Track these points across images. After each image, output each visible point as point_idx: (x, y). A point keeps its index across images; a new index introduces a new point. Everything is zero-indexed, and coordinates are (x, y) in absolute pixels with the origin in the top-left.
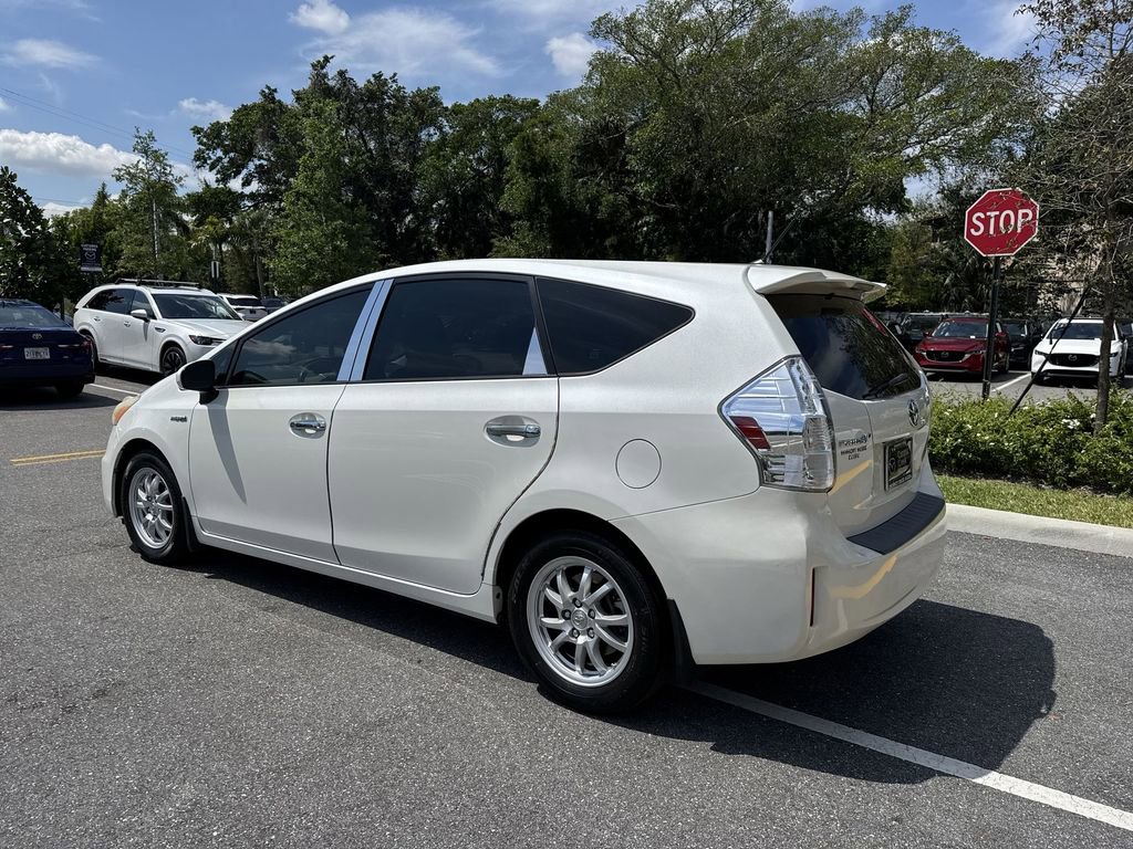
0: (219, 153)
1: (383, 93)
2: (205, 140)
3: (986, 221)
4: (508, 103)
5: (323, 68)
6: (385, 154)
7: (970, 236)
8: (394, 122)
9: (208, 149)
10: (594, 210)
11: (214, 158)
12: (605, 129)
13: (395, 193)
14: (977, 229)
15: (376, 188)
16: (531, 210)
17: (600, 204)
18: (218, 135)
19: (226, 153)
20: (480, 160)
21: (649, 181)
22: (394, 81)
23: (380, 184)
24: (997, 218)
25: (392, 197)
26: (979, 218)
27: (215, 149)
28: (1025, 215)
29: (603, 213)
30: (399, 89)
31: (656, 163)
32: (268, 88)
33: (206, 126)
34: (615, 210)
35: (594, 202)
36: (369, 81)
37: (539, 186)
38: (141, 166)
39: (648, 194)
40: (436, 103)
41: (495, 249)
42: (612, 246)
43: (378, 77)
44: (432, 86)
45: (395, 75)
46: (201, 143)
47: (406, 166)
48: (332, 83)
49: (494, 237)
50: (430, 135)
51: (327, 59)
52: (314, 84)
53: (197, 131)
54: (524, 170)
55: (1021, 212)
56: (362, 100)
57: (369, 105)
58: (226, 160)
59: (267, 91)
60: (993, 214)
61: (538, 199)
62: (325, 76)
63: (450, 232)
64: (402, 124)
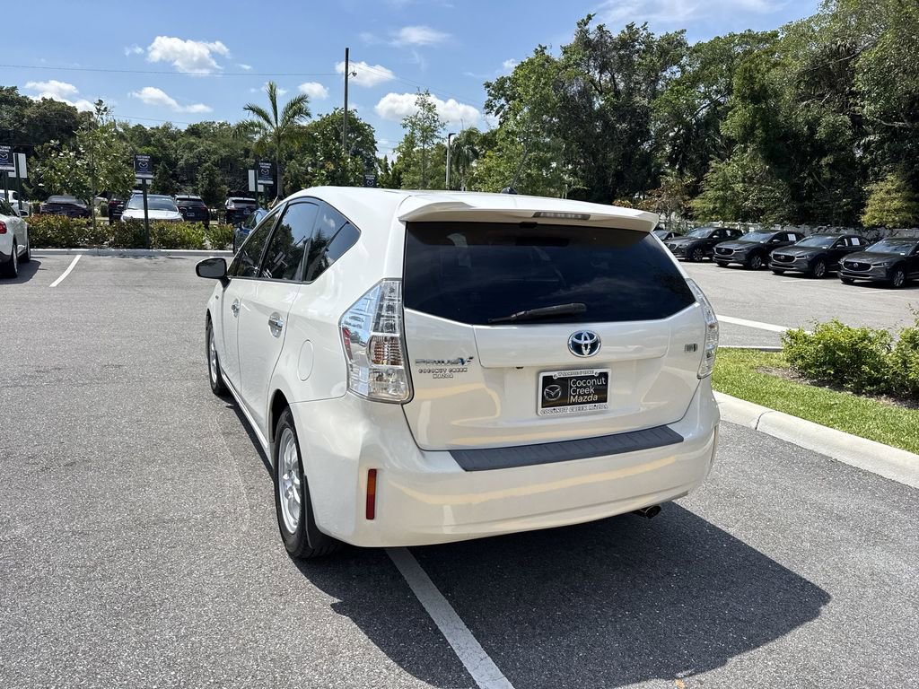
0: (503, 101)
1: (634, 41)
2: (493, 92)
4: (748, 37)
5: (586, 24)
6: (630, 92)
8: (639, 64)
9: (495, 99)
10: (812, 130)
11: (498, 105)
12: (835, 54)
13: (633, 125)
15: (617, 121)
16: (748, 134)
17: (819, 125)
18: (502, 88)
19: (508, 101)
20: (718, 92)
21: (875, 101)
22: (645, 29)
23: (622, 119)
25: (631, 129)
27: (500, 98)
29: (821, 132)
30: (649, 36)
31: (884, 82)
32: (540, 46)
33: (493, 81)
34: (835, 131)
35: (813, 125)
36: (623, 32)
37: (756, 111)
38: (420, 116)
39: (872, 113)
40: (681, 44)
41: (711, 170)
42: (827, 164)
43: (630, 27)
44: (678, 30)
45: (646, 24)
46: (490, 95)
47: (645, 102)
48: (591, 37)
49: (712, 159)
50: (673, 72)
51: (589, 17)
52: (578, 39)
53: (488, 85)
54: (743, 98)
56: (615, 48)
57: (622, 52)
58: (507, 107)
59: (539, 49)
61: (753, 123)
62: (587, 31)
63: (681, 156)
64: (646, 65)
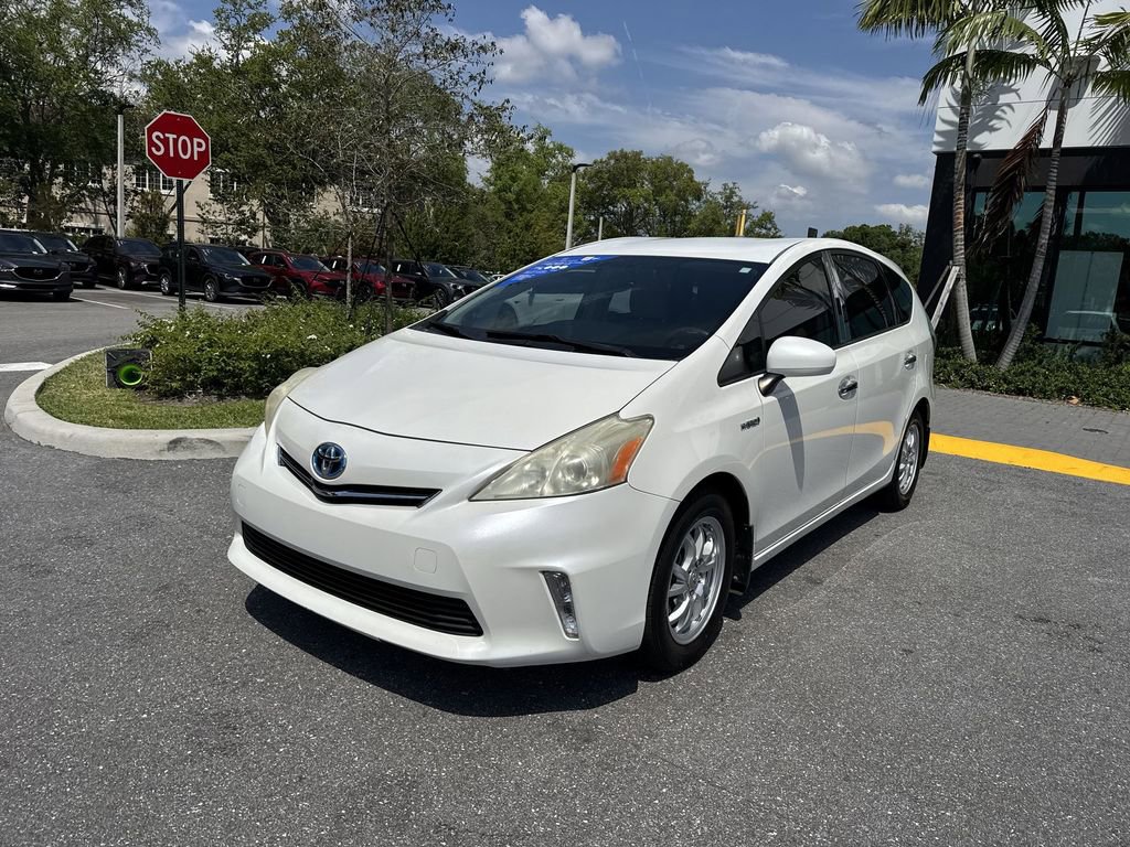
3: (164, 142)
7: (152, 154)
14: (158, 149)
24: (176, 141)
26: (158, 137)
28: (200, 145)
55: (196, 140)
60: (171, 137)
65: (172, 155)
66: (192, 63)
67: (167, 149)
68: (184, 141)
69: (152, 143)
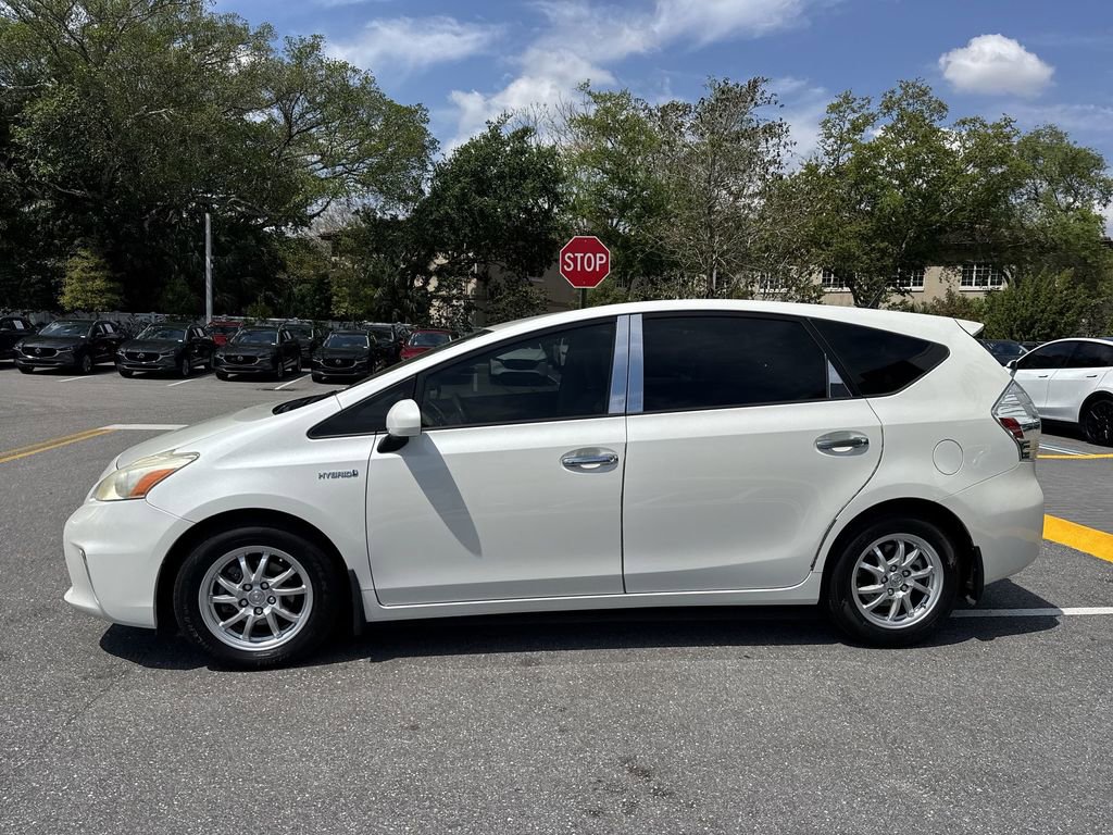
3: (574, 260)
7: (564, 270)
14: (569, 266)
21: (52, 161)
24: (582, 258)
26: (569, 257)
28: (601, 259)
55: (598, 255)
60: (579, 255)
65: (579, 269)
66: (802, 174)
67: (576, 266)
68: (589, 258)
69: (565, 263)
